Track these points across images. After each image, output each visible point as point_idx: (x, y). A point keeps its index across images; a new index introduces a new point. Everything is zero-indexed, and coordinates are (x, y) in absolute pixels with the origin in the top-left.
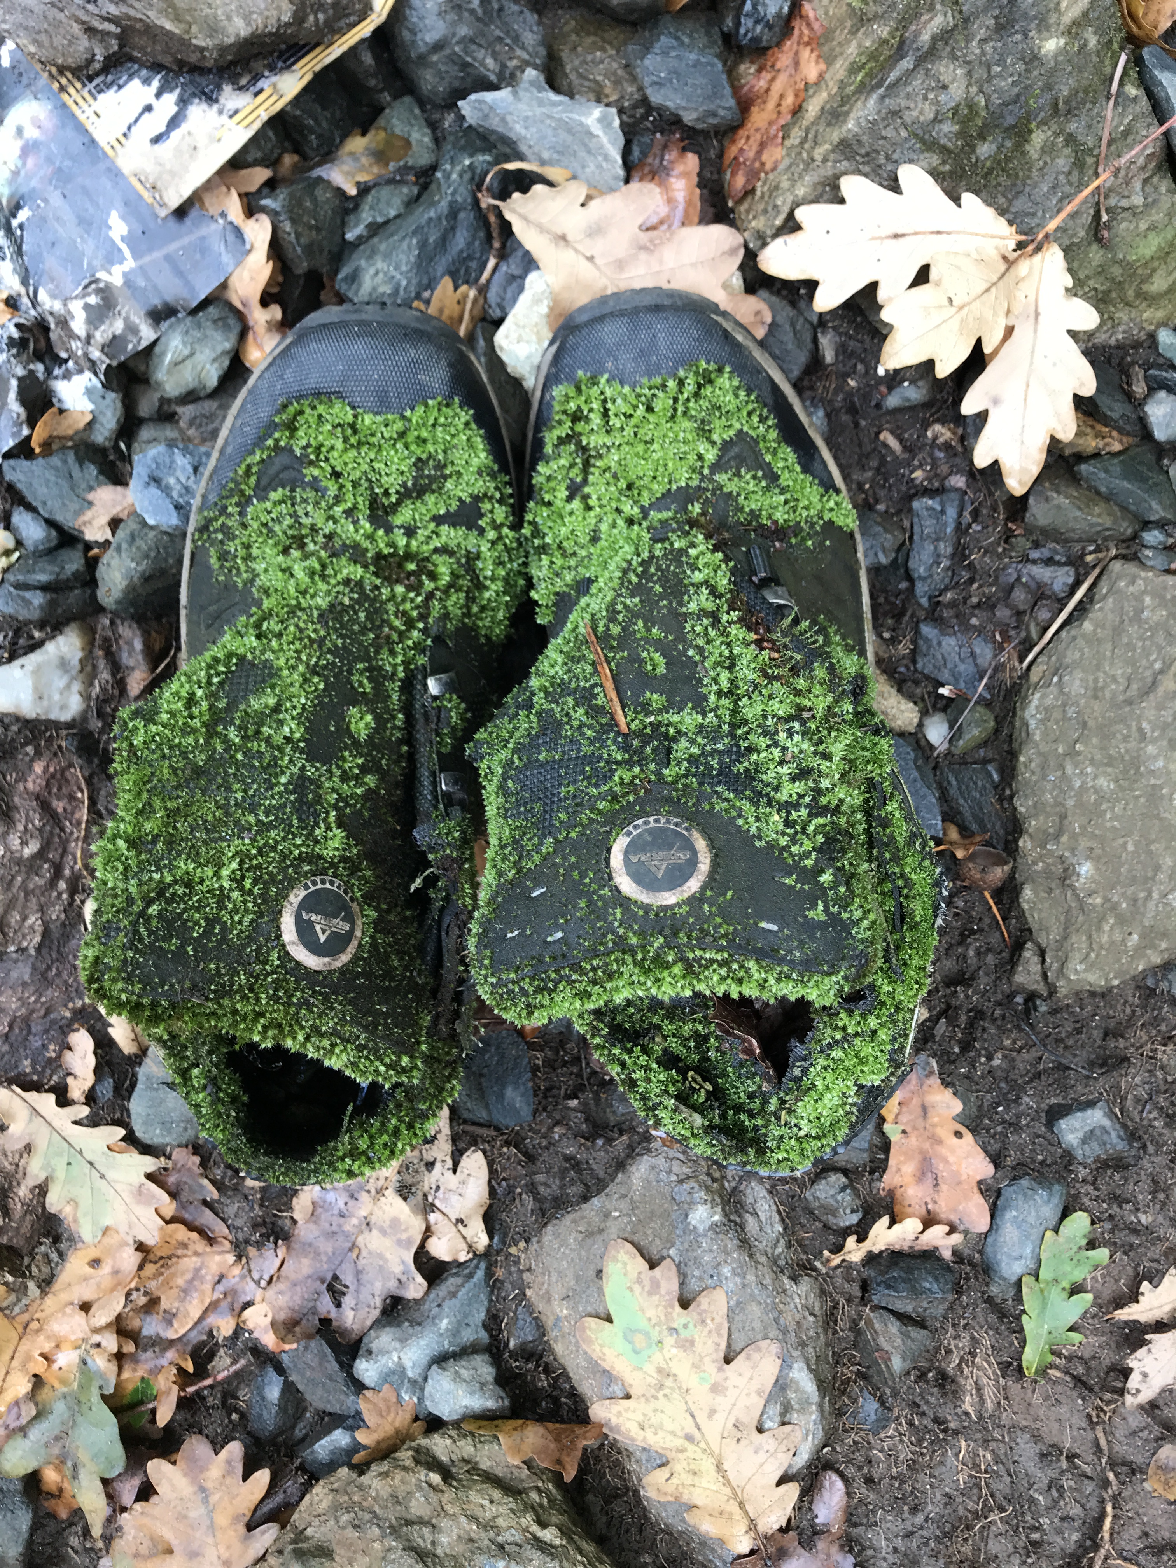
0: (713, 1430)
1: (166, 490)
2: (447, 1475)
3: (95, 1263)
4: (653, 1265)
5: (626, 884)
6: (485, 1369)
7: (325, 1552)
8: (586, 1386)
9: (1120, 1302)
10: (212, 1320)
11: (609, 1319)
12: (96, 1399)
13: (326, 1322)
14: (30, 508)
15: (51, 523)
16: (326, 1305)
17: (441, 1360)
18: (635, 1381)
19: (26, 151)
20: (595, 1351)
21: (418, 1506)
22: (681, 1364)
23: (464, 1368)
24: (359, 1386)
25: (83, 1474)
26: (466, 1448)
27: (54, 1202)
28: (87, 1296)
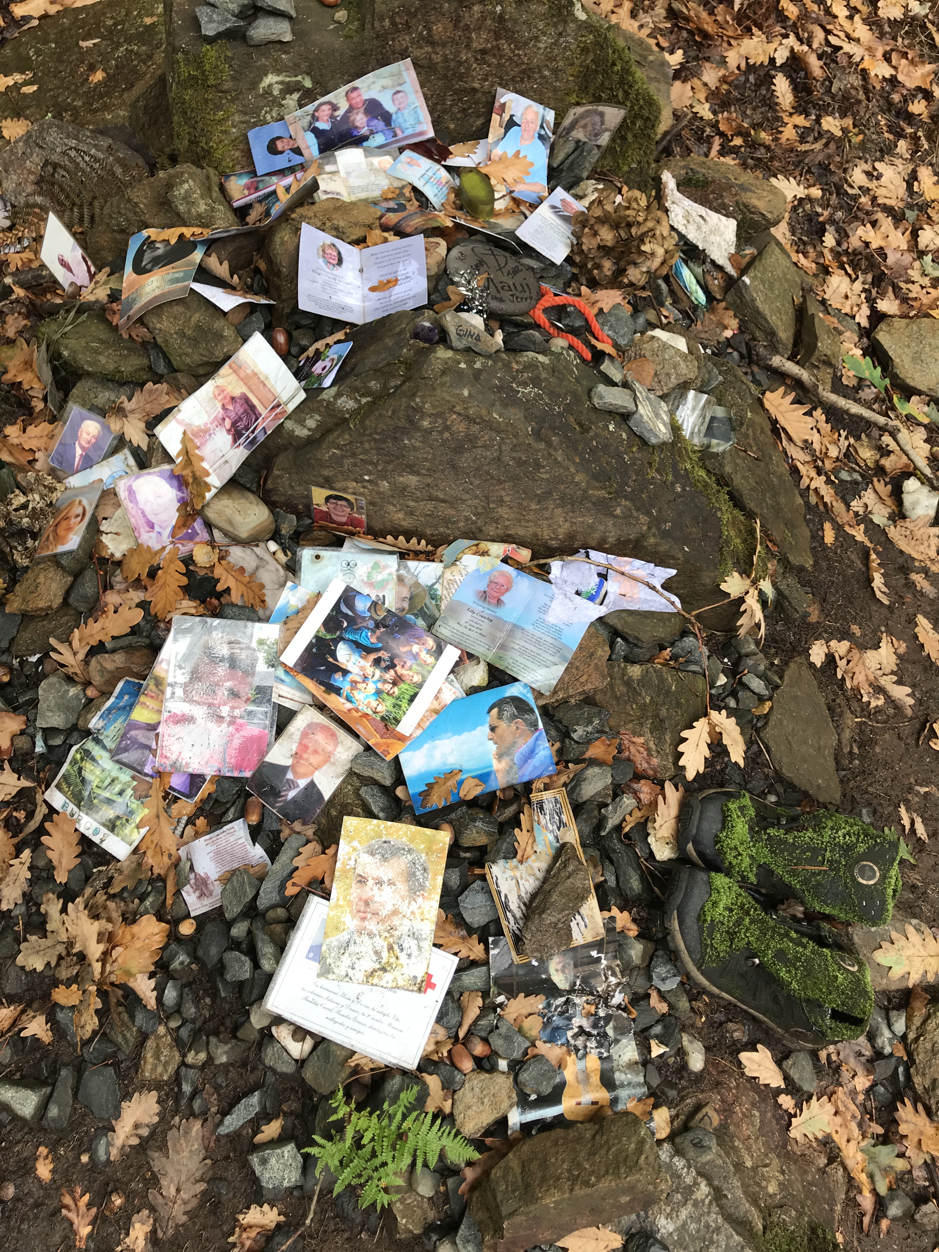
0: (923, 953)
1: (667, 978)
2: (922, 1035)
3: (837, 1132)
4: (881, 947)
5: (872, 882)
6: (893, 1014)
7: (934, 1081)
8: (902, 986)
9: (904, 830)
10: (858, 1102)
11: (890, 968)
12: (873, 1149)
13: (868, 1061)
14: (651, 1026)
15: (657, 1022)
16: (863, 1059)
17: (889, 1026)
18: (907, 969)
19: (563, 972)
20: (897, 977)
21: (928, 1046)
22: (908, 952)
23: (893, 1019)
24: (891, 1054)
25: (893, 1164)
26: (914, 1028)
27: (820, 1136)
28: (846, 1138)
